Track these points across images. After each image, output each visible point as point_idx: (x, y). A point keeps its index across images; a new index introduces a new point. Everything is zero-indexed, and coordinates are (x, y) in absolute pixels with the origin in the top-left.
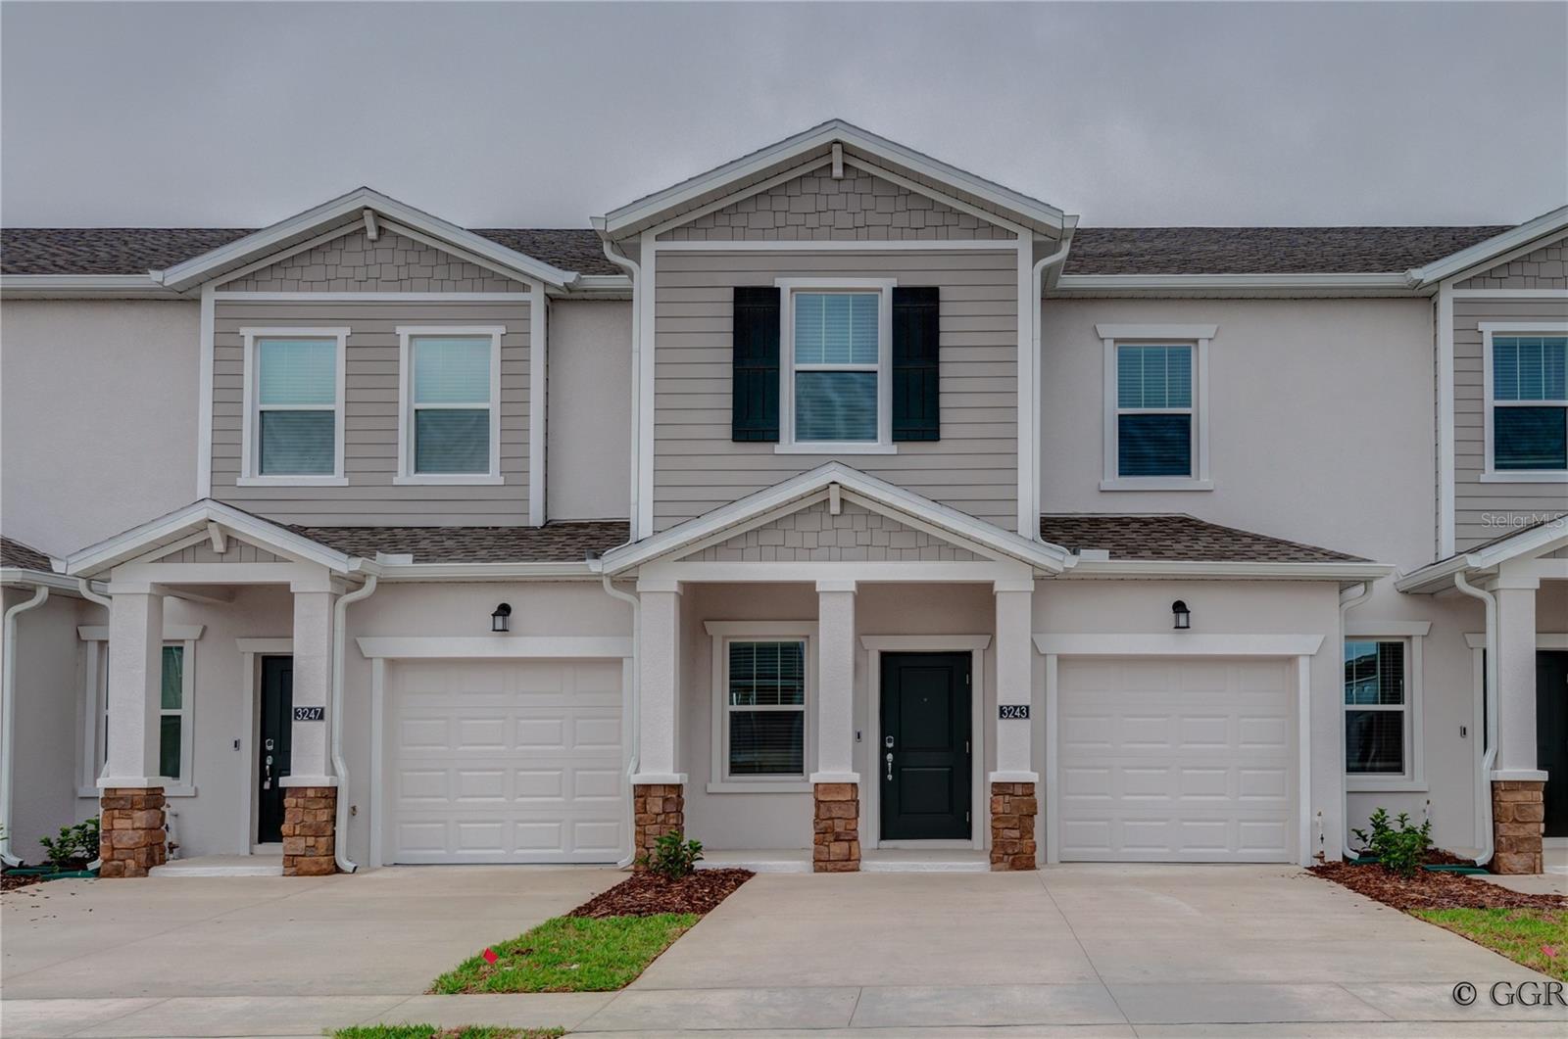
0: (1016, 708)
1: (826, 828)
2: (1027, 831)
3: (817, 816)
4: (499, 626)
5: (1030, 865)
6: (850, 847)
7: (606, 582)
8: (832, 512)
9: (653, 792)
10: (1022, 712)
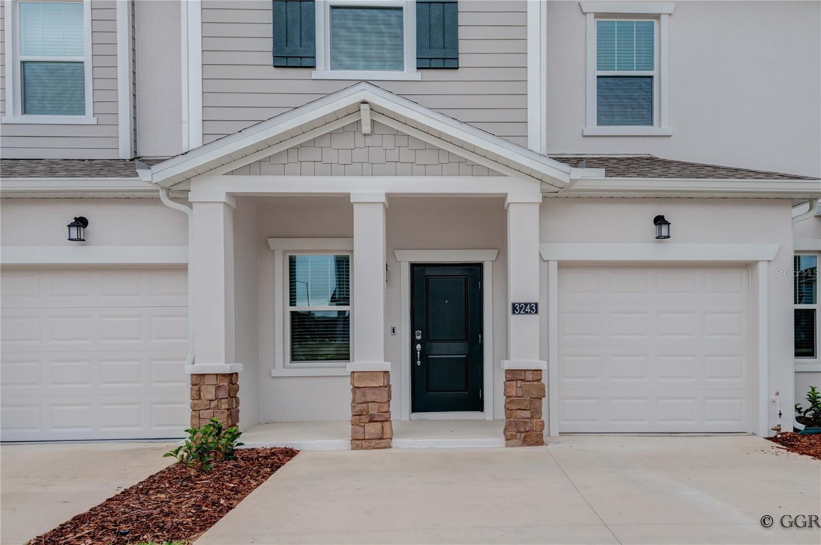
0: (526, 305)
1: (362, 411)
2: (536, 412)
3: (354, 401)
4: (74, 235)
5: (539, 442)
6: (383, 427)
7: (162, 195)
8: (364, 132)
9: (207, 380)
10: (531, 308)
